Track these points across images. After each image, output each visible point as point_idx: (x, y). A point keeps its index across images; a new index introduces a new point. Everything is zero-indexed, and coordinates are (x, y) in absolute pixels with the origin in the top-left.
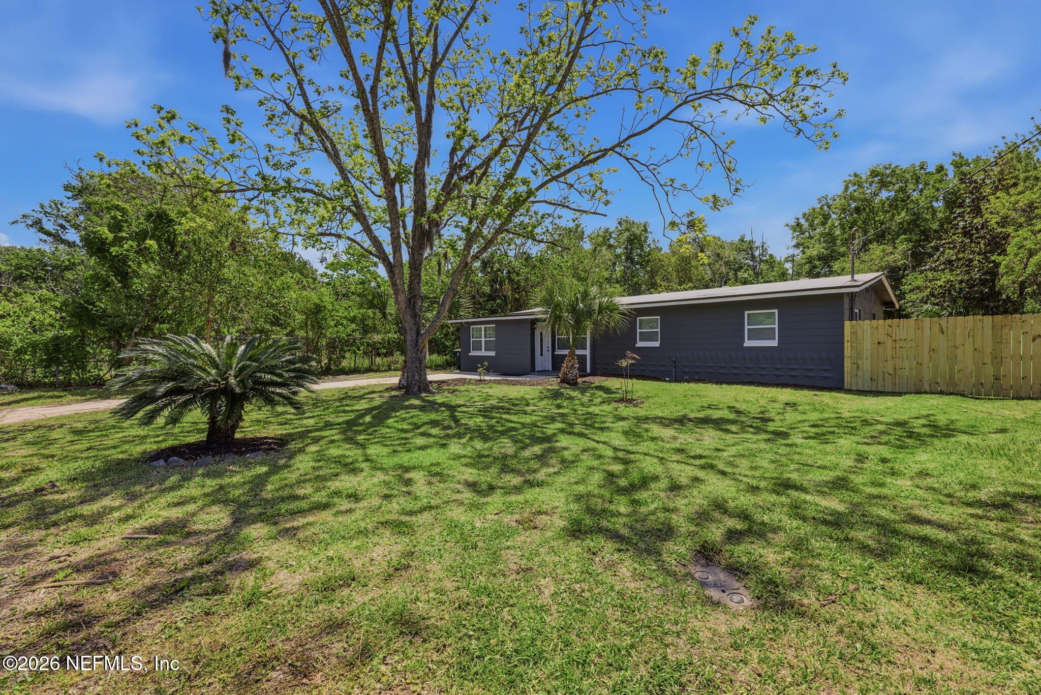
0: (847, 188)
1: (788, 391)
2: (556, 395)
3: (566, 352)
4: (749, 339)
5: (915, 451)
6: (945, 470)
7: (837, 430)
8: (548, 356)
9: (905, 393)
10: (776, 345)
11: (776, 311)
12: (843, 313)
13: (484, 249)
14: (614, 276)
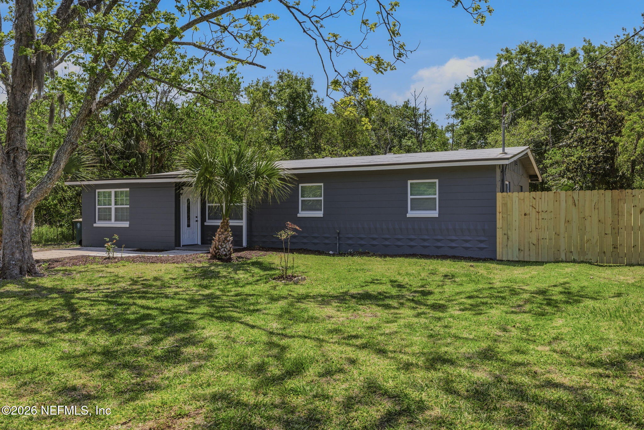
0: (499, 62)
1: (448, 262)
2: (206, 274)
3: (218, 223)
4: (412, 209)
5: (553, 317)
6: (576, 334)
7: (489, 301)
8: (196, 227)
9: (546, 263)
10: (437, 215)
11: (437, 181)
12: (496, 185)
13: (114, 95)
14: (274, 137)
